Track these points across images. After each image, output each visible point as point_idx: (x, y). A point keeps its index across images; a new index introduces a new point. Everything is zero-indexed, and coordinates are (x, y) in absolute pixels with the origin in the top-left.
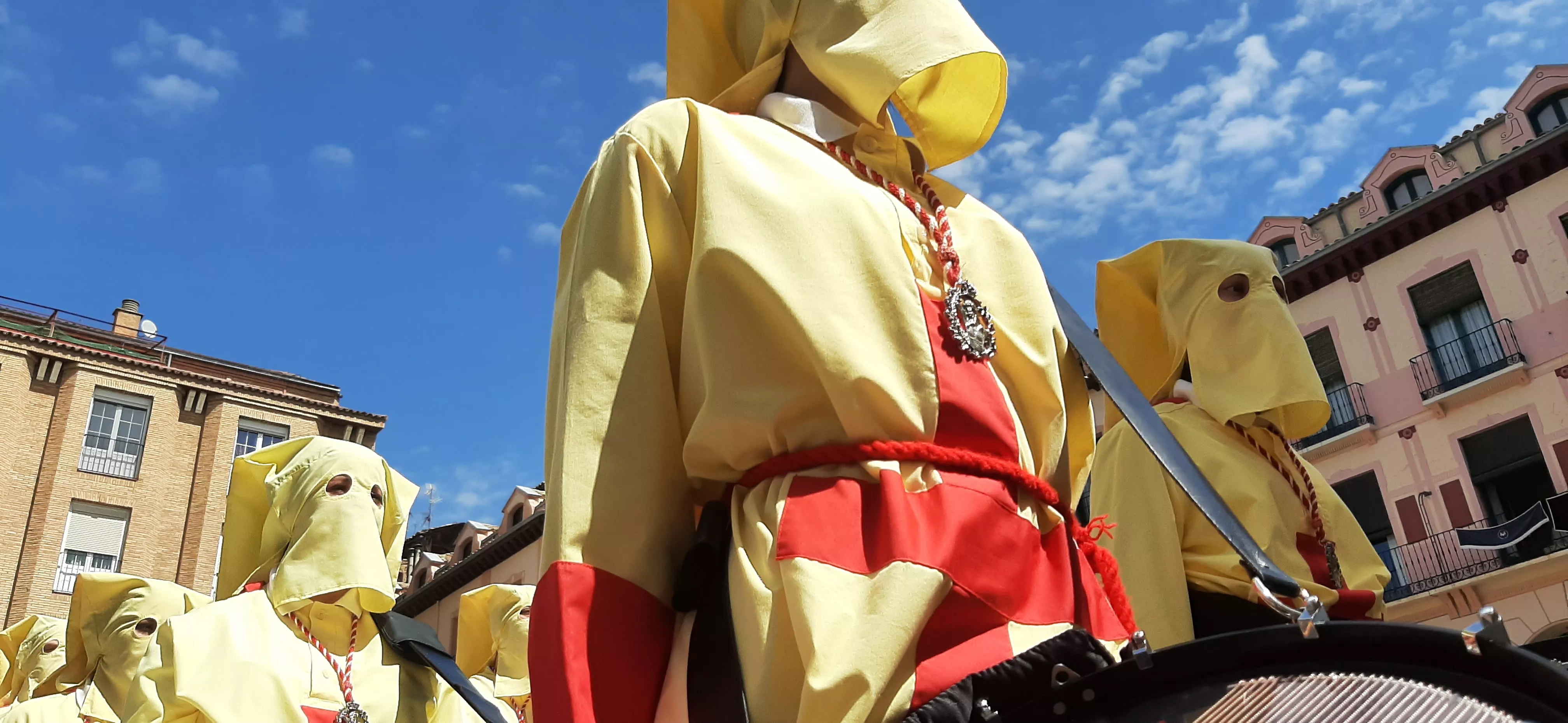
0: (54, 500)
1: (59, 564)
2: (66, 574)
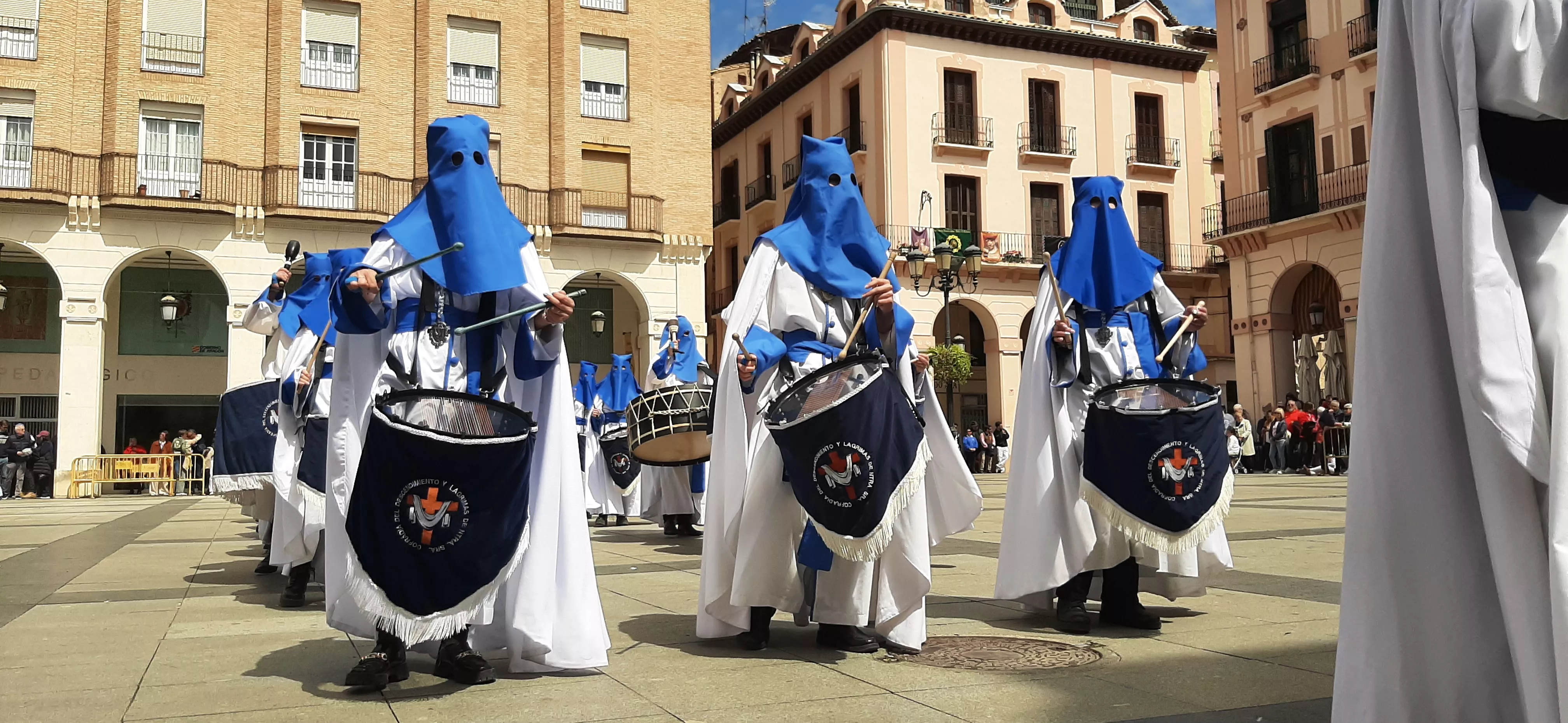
0: (433, 18)
1: (449, 76)
2: (455, 85)
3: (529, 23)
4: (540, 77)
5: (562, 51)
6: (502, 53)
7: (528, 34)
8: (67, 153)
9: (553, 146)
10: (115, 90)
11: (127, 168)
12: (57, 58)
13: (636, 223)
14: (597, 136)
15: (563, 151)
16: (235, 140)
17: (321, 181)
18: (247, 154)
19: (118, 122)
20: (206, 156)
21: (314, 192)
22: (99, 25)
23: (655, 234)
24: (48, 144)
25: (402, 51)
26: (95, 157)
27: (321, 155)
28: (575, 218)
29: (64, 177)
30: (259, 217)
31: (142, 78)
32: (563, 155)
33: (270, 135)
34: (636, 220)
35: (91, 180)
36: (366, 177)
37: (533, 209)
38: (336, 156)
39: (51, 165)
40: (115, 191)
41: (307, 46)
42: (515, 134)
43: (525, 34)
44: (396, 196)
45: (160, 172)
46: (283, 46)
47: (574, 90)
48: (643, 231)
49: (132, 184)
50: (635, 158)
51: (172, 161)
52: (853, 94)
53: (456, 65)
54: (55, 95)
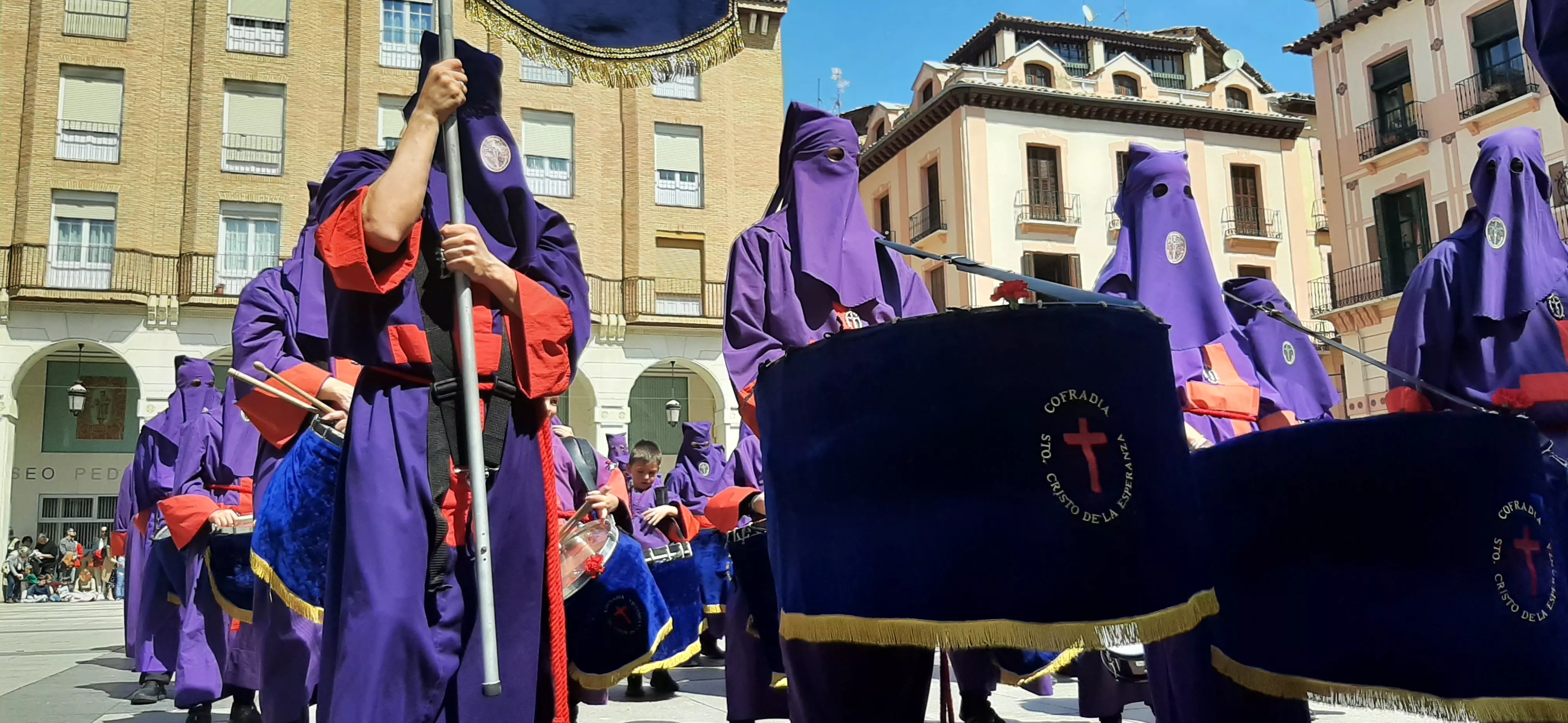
3: (603, 114)
4: (614, 168)
5: (636, 139)
6: (576, 144)
7: (602, 125)
8: (148, 253)
9: (627, 235)
10: (196, 191)
11: (205, 267)
12: (140, 161)
13: (712, 310)
14: (671, 224)
15: (638, 240)
19: (198, 223)
22: (181, 128)
24: (131, 247)
26: (173, 257)
28: (648, 306)
29: (144, 278)
31: (222, 179)
32: (637, 243)
34: (713, 307)
35: (170, 279)
37: (608, 298)
39: (132, 266)
40: (193, 290)
42: (590, 225)
43: (599, 126)
45: (239, 270)
47: (648, 179)
49: (210, 283)
50: (711, 244)
51: (250, 260)
52: (931, 173)
54: (136, 197)
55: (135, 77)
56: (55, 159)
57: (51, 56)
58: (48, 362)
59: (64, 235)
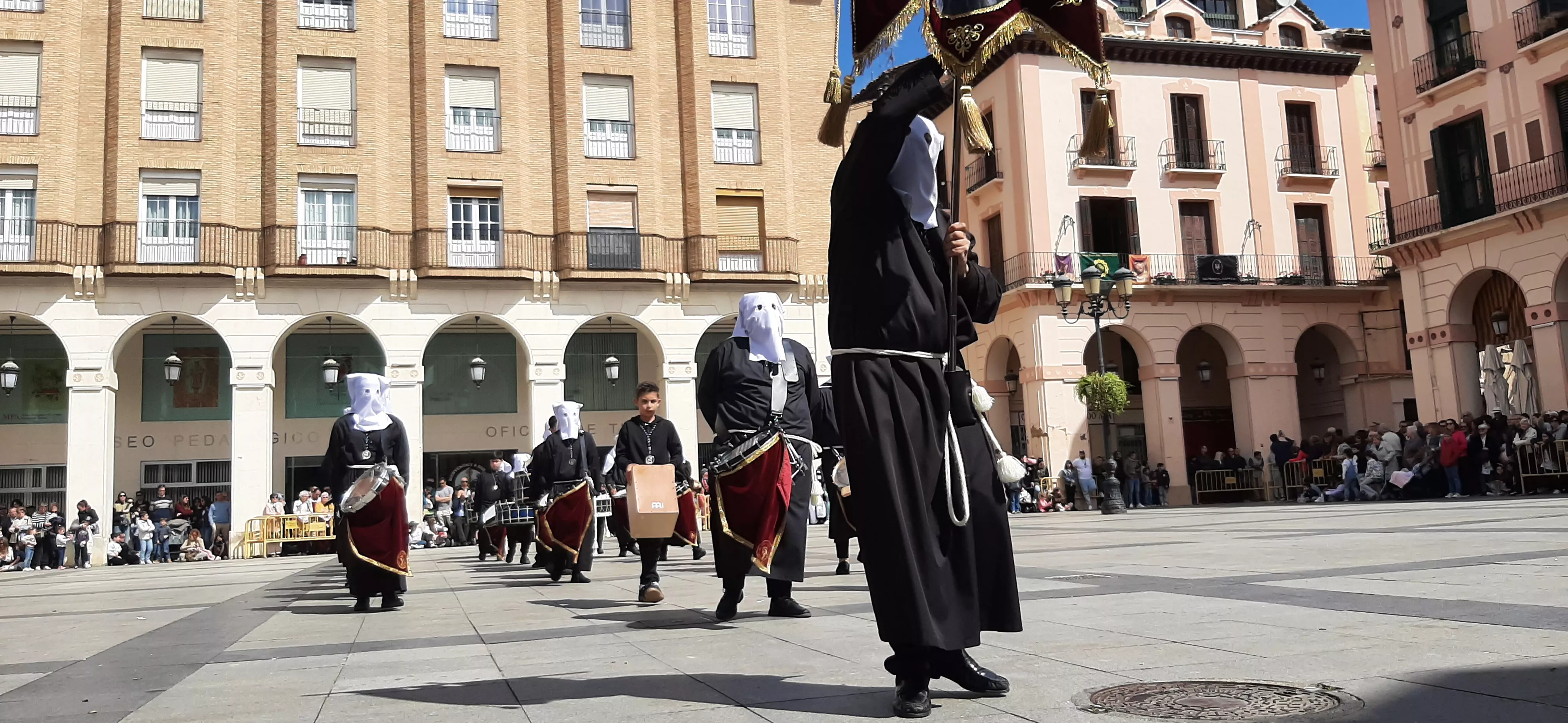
0: (568, 76)
1: (585, 133)
2: (592, 141)
3: (660, 75)
4: (672, 128)
5: (693, 99)
6: (636, 106)
7: (660, 86)
8: (233, 227)
9: (688, 194)
10: (275, 164)
11: (288, 239)
12: (220, 137)
13: (772, 265)
14: (730, 182)
15: (698, 199)
16: (387, 207)
17: (469, 242)
18: (398, 219)
19: (278, 195)
20: (360, 224)
21: (462, 252)
22: (256, 105)
23: (791, 275)
24: (214, 221)
25: (541, 111)
26: (257, 230)
27: (467, 217)
28: (712, 264)
29: (231, 251)
30: (412, 279)
31: (299, 153)
32: (698, 202)
33: (418, 201)
34: (772, 262)
35: (256, 252)
36: (510, 235)
37: (671, 257)
38: (482, 216)
39: (218, 240)
40: (277, 262)
41: (451, 112)
42: (651, 185)
43: (657, 87)
44: (540, 252)
45: (320, 241)
46: (428, 113)
47: (706, 138)
48: (778, 273)
49: (293, 254)
50: (769, 201)
51: (329, 231)
53: (591, 121)
54: (219, 173)
55: (213, 57)
56: (140, 139)
57: (132, 40)
58: (144, 335)
59: (152, 213)
